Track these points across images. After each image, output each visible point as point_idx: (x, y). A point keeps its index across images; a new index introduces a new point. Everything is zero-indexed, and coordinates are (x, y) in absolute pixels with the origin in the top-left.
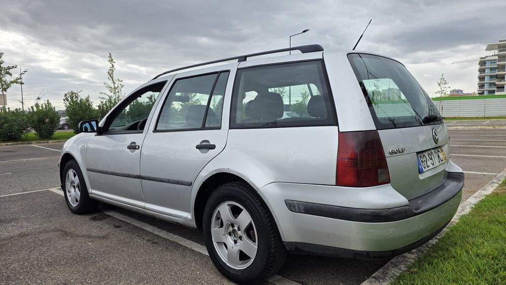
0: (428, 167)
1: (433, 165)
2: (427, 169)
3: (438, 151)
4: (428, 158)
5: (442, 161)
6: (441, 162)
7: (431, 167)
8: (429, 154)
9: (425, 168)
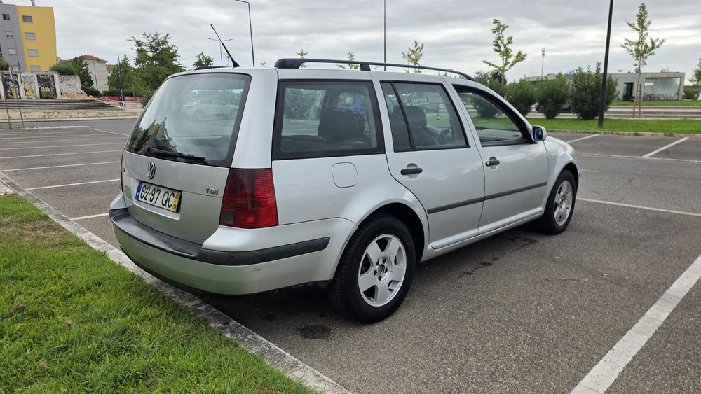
0: (146, 199)
1: (151, 201)
2: (143, 200)
3: (173, 194)
4: (151, 192)
5: (169, 207)
6: (167, 207)
7: (148, 201)
8: (154, 189)
9: (142, 198)
